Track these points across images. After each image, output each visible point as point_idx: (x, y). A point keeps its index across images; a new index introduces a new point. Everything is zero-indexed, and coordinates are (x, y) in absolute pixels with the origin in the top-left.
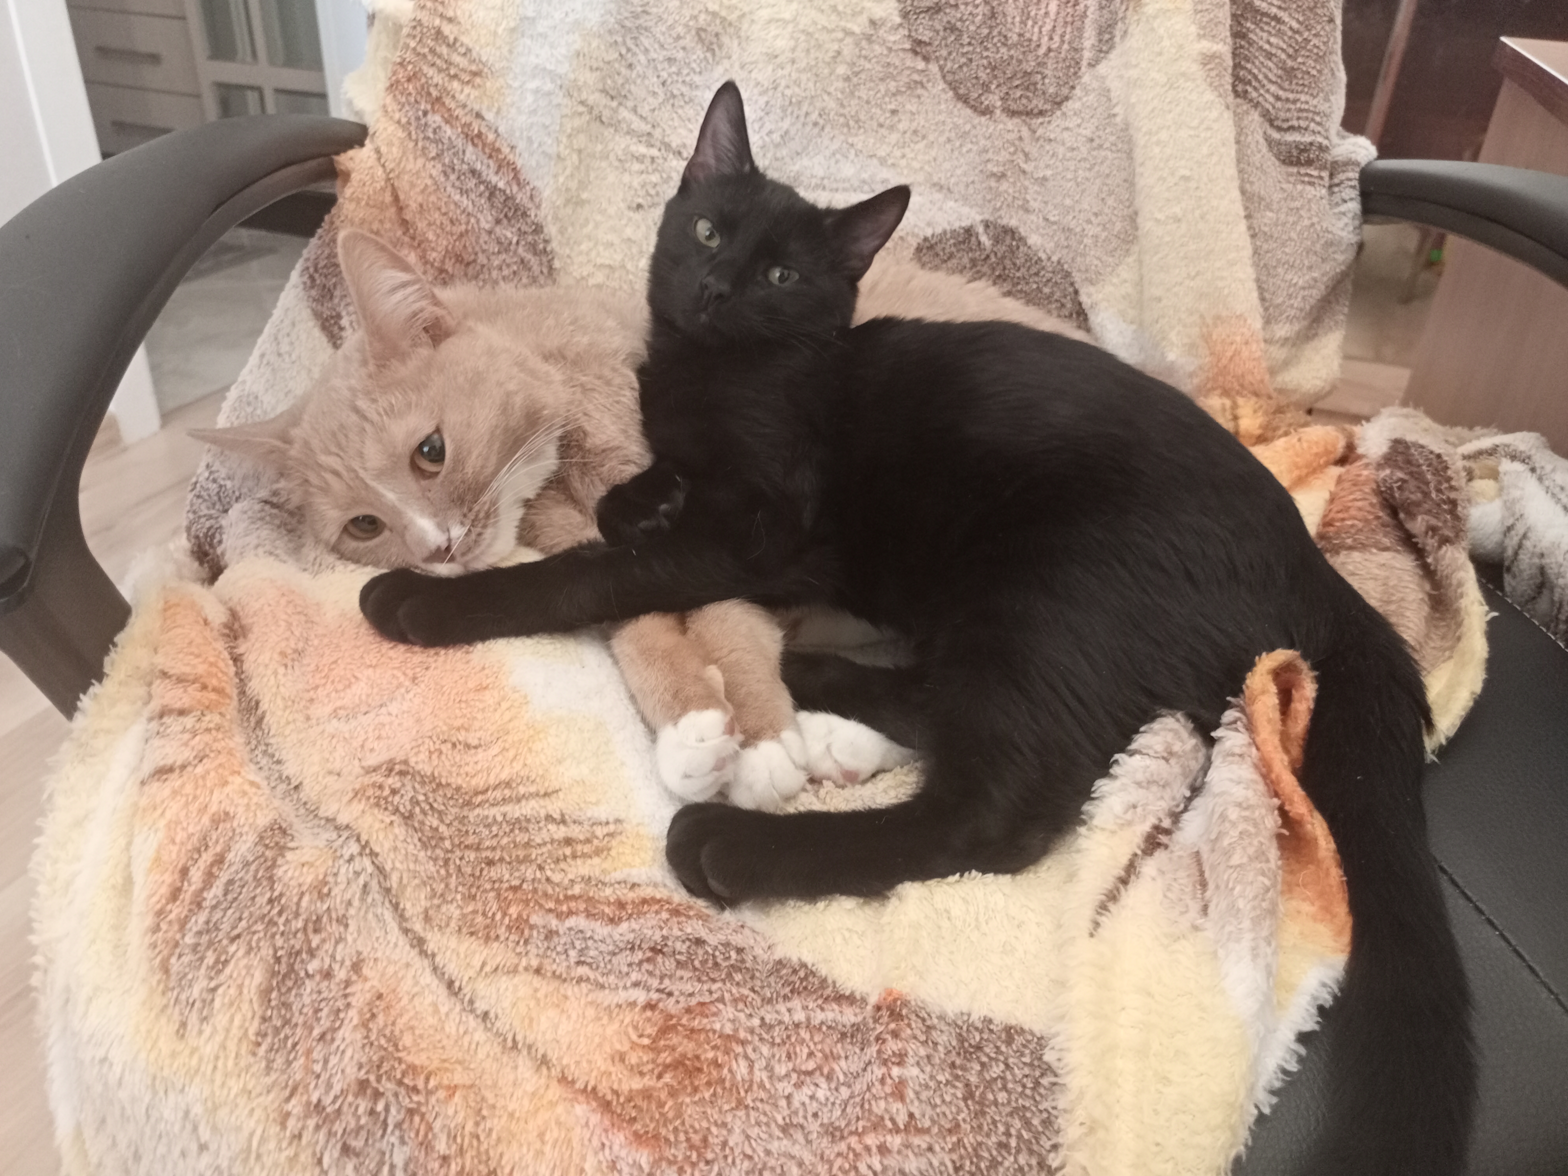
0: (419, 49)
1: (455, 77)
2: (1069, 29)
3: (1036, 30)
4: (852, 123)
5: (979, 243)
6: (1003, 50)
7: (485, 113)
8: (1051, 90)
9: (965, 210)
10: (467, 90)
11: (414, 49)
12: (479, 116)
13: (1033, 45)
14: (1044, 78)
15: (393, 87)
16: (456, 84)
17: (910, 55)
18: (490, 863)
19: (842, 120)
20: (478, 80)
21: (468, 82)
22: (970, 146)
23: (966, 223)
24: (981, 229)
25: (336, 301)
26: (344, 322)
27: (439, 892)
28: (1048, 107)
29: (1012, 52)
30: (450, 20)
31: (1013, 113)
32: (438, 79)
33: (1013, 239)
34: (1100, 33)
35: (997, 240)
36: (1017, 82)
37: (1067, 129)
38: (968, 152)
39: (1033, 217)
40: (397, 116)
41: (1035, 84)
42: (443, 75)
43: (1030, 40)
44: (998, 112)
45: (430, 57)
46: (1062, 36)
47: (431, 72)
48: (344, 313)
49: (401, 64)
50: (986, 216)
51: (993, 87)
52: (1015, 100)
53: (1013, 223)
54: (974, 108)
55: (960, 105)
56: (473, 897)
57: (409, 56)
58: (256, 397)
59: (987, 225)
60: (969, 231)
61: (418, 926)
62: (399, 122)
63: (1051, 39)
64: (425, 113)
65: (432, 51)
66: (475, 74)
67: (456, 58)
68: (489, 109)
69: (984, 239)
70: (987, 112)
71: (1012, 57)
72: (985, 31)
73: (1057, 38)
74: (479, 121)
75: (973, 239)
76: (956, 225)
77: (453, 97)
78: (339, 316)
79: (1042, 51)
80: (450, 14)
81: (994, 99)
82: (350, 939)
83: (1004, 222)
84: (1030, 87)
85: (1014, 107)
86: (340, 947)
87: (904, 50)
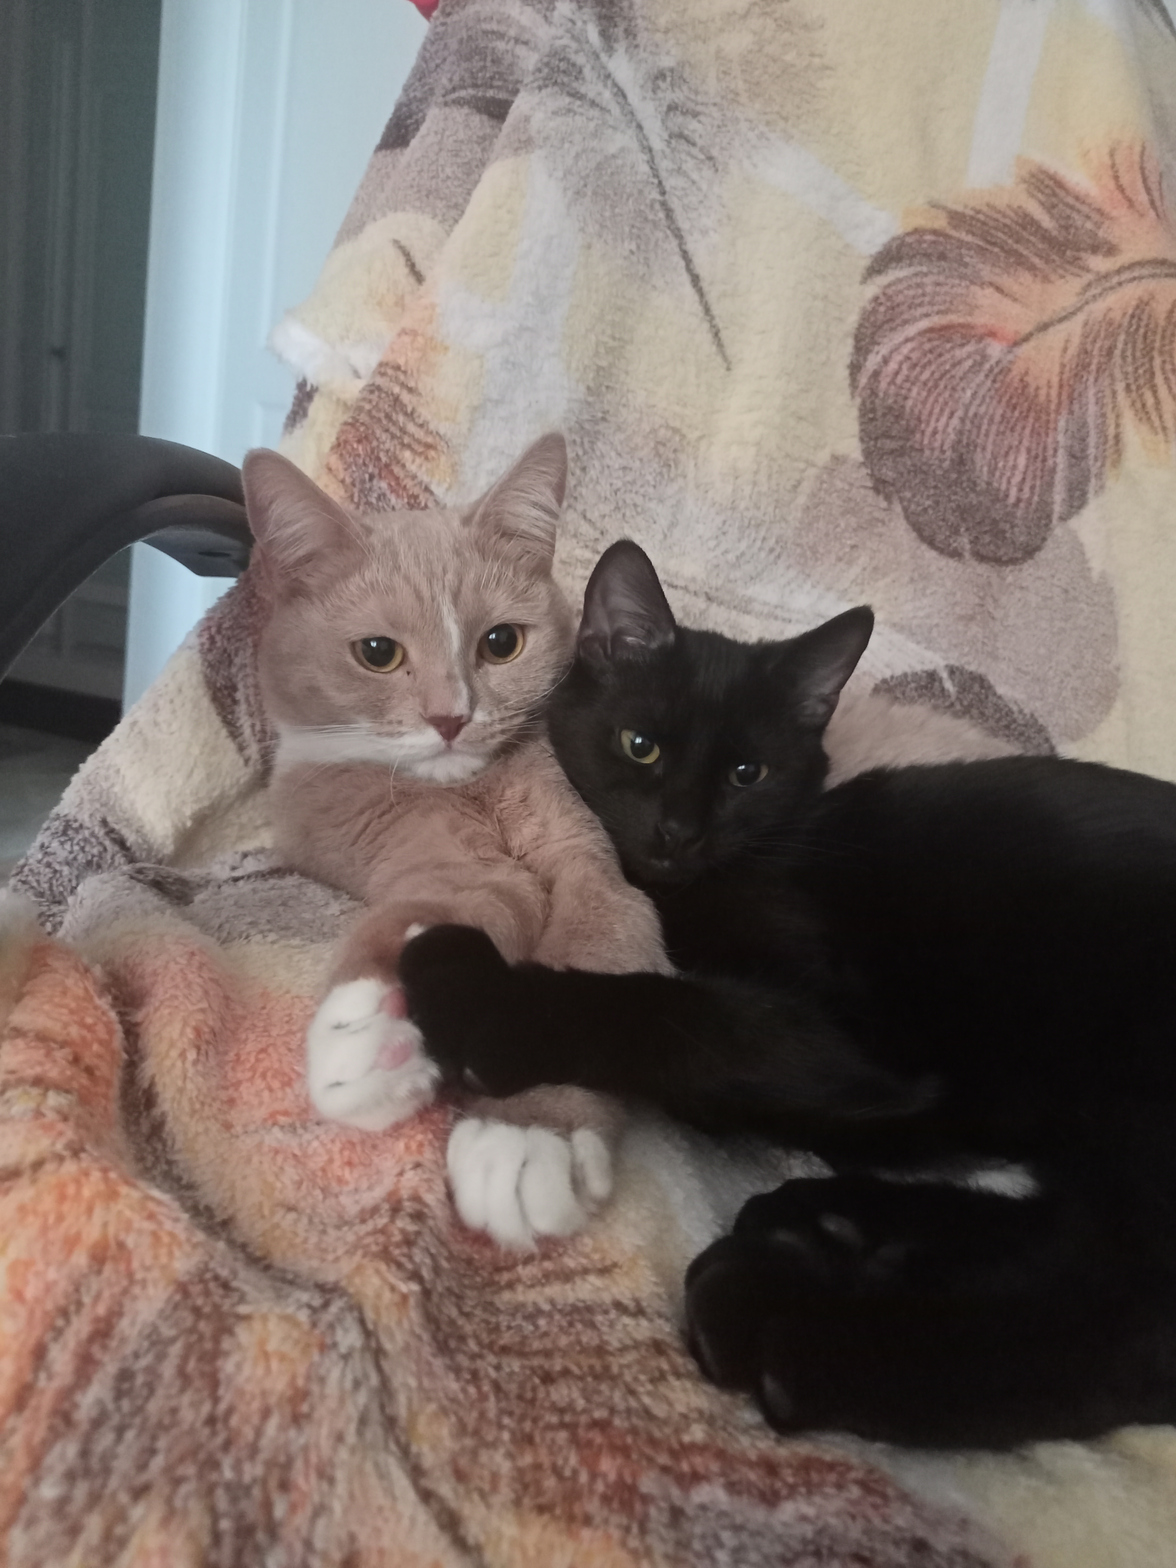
0: (374, 413)
1: (409, 447)
2: (1038, 483)
3: (1004, 480)
4: (809, 553)
5: (943, 690)
6: (972, 495)
7: (433, 488)
8: (1022, 539)
9: (929, 654)
10: (418, 460)
11: (369, 411)
12: (427, 489)
13: (1001, 495)
14: (1012, 527)
15: (339, 446)
16: (407, 455)
17: (871, 493)
18: (548, 1379)
19: (799, 550)
20: (432, 453)
21: (421, 454)
22: (935, 588)
23: (929, 667)
24: (945, 675)
25: (234, 670)
26: (239, 695)
27: (470, 1428)
28: (1019, 555)
29: (981, 498)
30: (410, 390)
31: (981, 558)
32: (388, 445)
33: (982, 687)
34: (1070, 490)
35: (963, 689)
36: (987, 528)
37: (1040, 578)
38: (932, 594)
39: (1003, 666)
40: (341, 476)
41: (1004, 532)
42: (396, 442)
43: (998, 490)
44: (967, 555)
45: (385, 422)
46: (1033, 488)
47: (384, 437)
48: (240, 686)
49: (352, 425)
50: (952, 662)
51: (962, 530)
52: (983, 545)
53: (982, 670)
54: (941, 551)
55: (924, 547)
56: (529, 1440)
57: (363, 418)
58: (118, 771)
59: (952, 671)
60: (932, 676)
61: (446, 1489)
62: (343, 481)
63: (1020, 490)
64: (372, 477)
65: (388, 417)
66: (429, 446)
67: (411, 428)
68: (439, 484)
69: (948, 685)
70: (956, 554)
71: (980, 503)
72: (954, 476)
73: (1027, 489)
74: (427, 495)
75: (937, 684)
76: (918, 668)
77: (404, 466)
78: (234, 688)
79: (1012, 500)
80: (412, 384)
81: (964, 542)
82: (337, 1507)
83: (972, 668)
84: (998, 534)
85: (983, 551)
86: (321, 1523)
87: (865, 487)
